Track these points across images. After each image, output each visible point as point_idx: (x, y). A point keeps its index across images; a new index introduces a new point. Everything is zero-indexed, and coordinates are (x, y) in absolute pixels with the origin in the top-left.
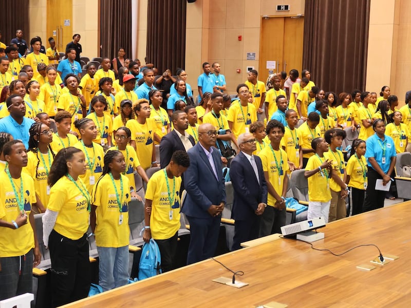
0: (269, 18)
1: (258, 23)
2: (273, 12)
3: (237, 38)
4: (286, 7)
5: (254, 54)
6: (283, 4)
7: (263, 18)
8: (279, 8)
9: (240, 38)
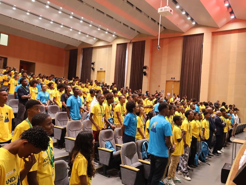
0: (168, 81)
1: (165, 82)
2: (170, 79)
3: (158, 86)
4: (174, 78)
5: (163, 91)
6: (173, 77)
7: (167, 81)
8: (172, 78)
9: (159, 86)
